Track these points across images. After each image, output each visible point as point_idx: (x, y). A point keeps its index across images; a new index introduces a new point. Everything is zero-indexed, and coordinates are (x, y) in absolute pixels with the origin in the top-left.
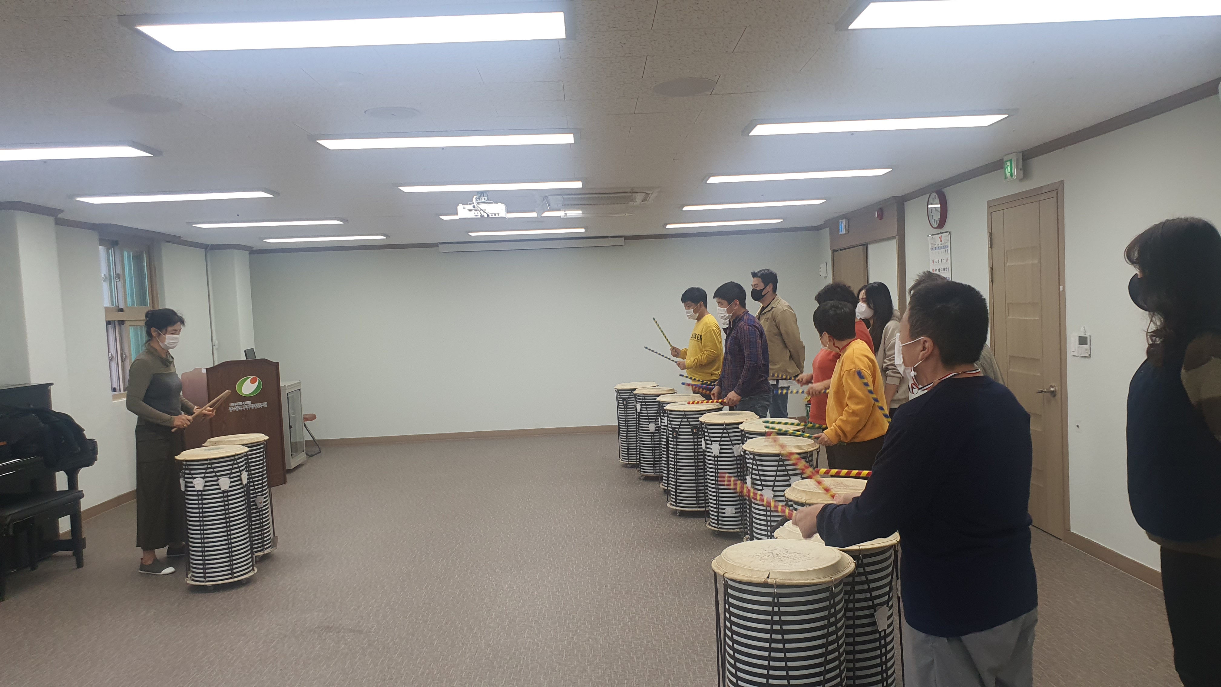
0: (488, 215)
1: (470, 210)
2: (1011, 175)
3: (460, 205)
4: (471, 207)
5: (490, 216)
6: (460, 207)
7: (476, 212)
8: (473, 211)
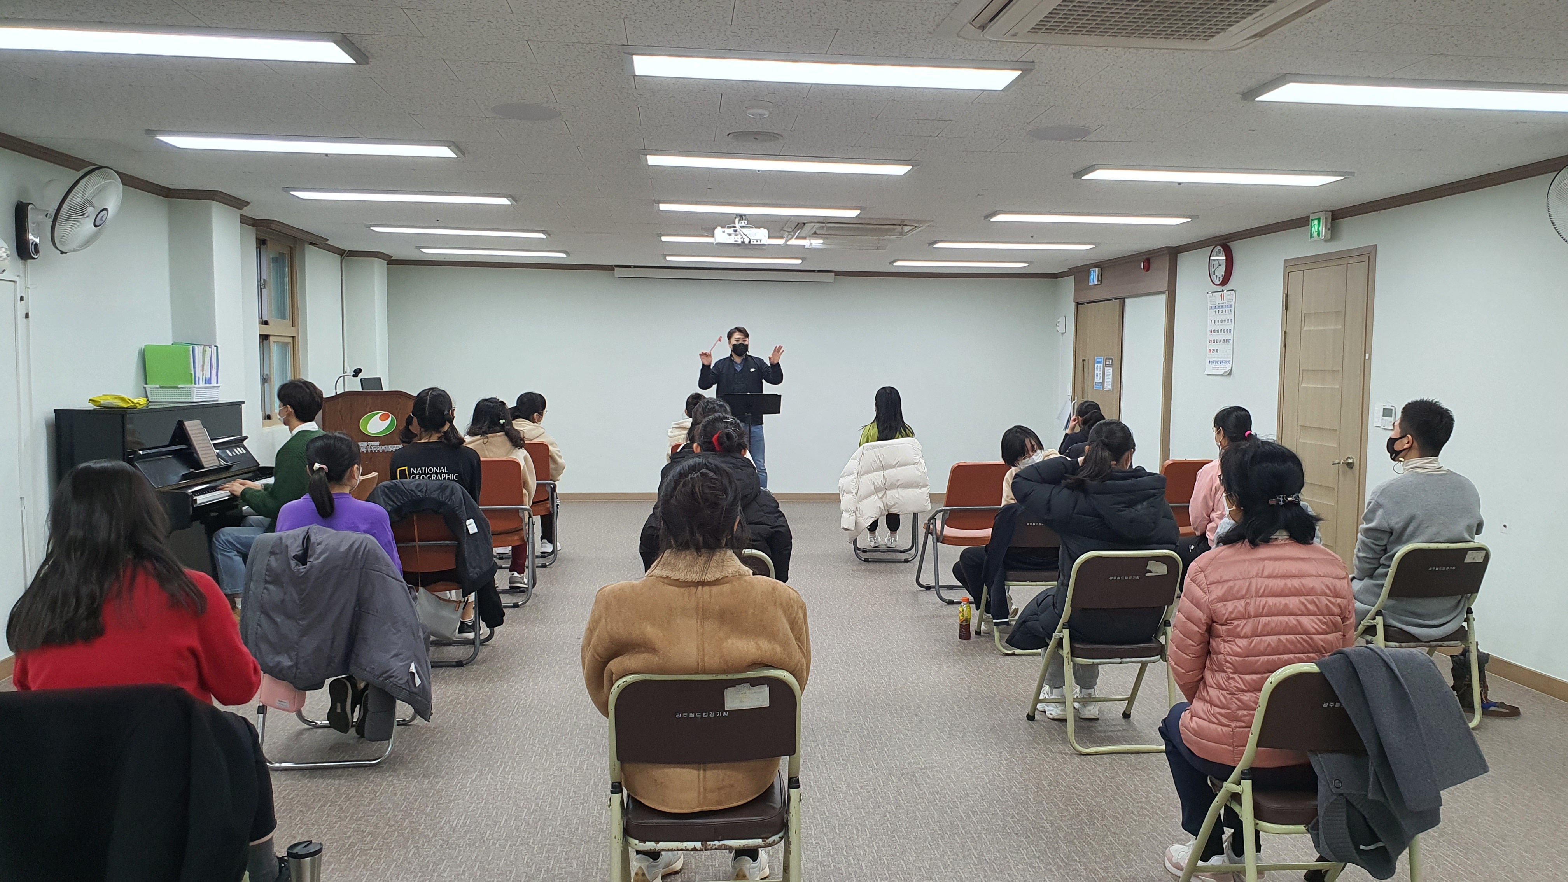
0: (750, 242)
1: (730, 235)
2: (1319, 235)
3: (719, 228)
4: (731, 231)
5: (752, 243)
6: (718, 231)
7: (736, 237)
8: (733, 236)
